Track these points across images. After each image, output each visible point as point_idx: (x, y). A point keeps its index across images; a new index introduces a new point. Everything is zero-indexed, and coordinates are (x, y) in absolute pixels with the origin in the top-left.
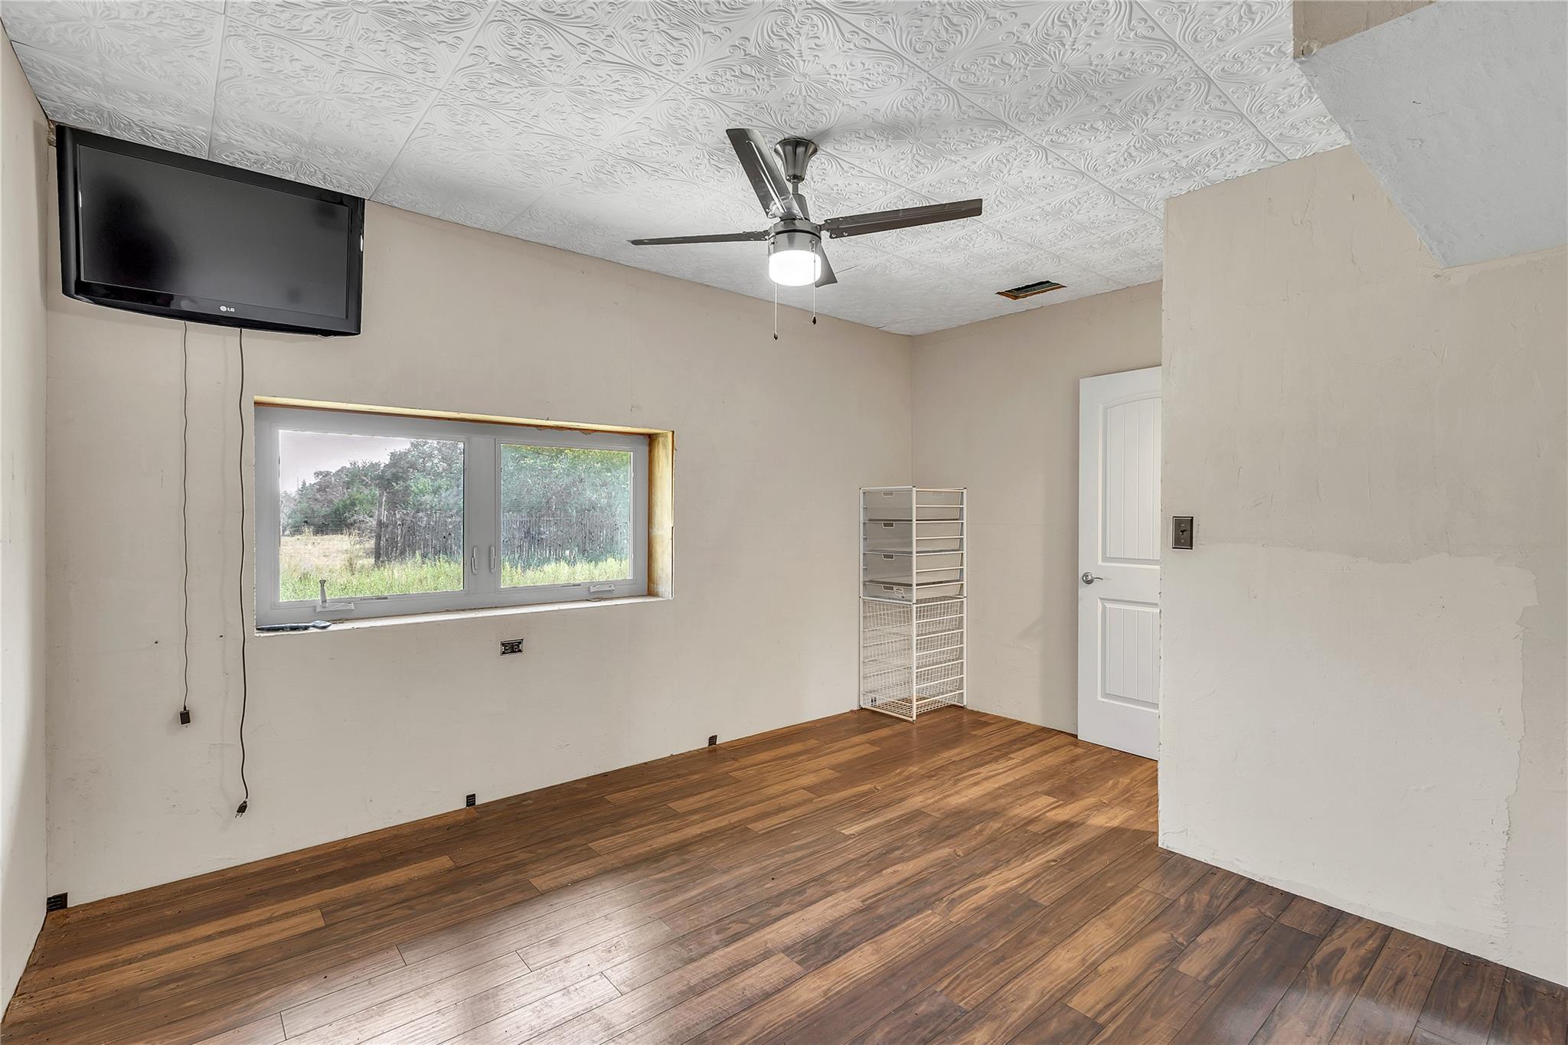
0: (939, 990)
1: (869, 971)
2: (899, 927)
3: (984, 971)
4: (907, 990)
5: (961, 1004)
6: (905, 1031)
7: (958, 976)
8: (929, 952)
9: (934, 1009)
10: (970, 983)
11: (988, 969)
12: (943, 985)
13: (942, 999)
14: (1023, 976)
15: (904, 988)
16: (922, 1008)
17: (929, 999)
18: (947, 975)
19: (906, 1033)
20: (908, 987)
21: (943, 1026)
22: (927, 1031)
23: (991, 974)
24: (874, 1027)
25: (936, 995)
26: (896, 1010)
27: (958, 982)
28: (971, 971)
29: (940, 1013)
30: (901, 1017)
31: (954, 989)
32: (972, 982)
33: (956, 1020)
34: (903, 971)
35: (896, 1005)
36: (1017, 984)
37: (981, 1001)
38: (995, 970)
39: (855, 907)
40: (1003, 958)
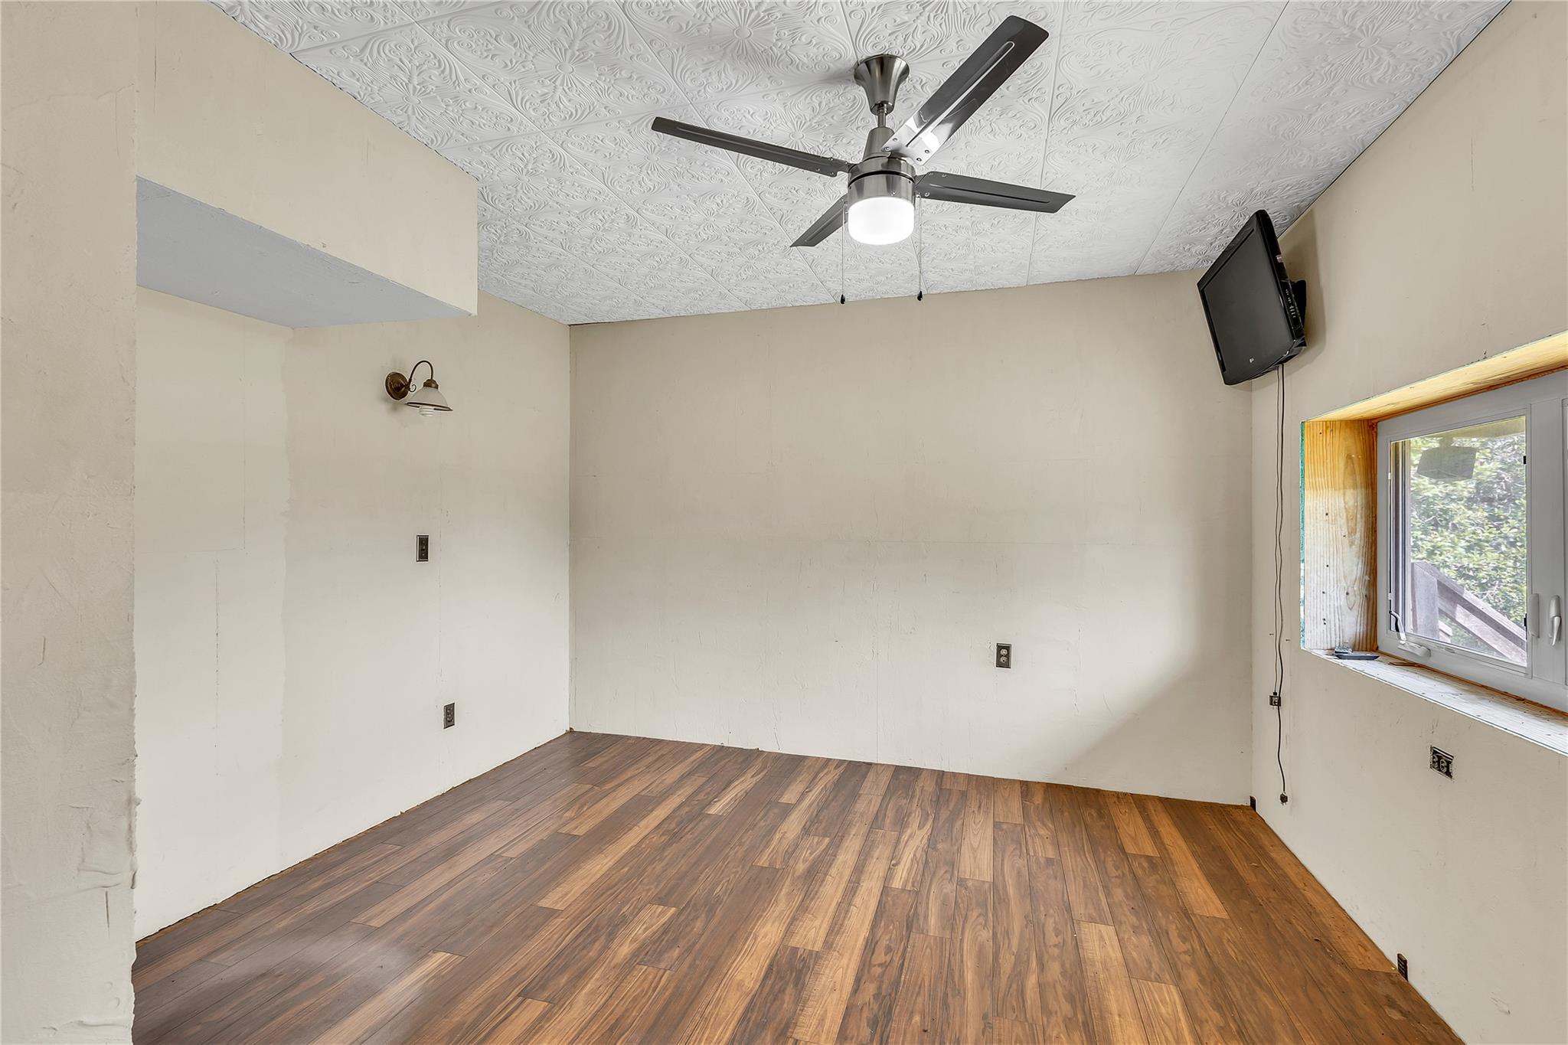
0: (668, 972)
1: (735, 965)
2: (734, 1023)
3: (630, 1006)
4: (695, 960)
5: (645, 967)
6: (683, 934)
7: (654, 991)
8: (690, 1005)
9: (666, 956)
10: (641, 988)
11: (627, 1010)
12: (665, 977)
13: (662, 965)
14: (590, 1016)
15: (697, 962)
16: (676, 953)
17: (673, 961)
18: (665, 988)
19: (680, 933)
20: (694, 964)
21: (655, 947)
22: (665, 939)
23: (622, 1006)
24: (705, 928)
25: (668, 967)
26: (695, 944)
27: (653, 985)
28: (644, 1000)
29: (661, 954)
30: (689, 940)
31: (656, 977)
32: (639, 990)
33: (646, 954)
34: (706, 976)
35: (698, 946)
36: (597, 1005)
37: (628, 977)
38: (619, 1012)
39: (798, 1030)
40: (611, 1029)
